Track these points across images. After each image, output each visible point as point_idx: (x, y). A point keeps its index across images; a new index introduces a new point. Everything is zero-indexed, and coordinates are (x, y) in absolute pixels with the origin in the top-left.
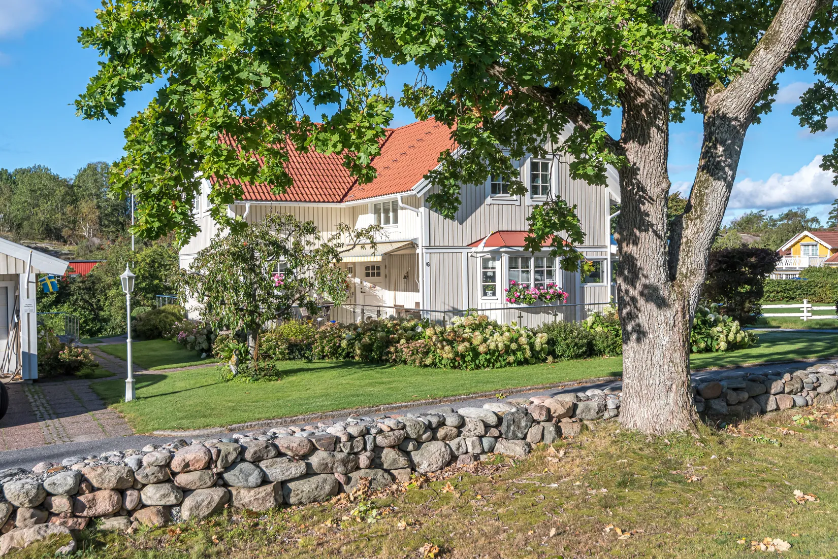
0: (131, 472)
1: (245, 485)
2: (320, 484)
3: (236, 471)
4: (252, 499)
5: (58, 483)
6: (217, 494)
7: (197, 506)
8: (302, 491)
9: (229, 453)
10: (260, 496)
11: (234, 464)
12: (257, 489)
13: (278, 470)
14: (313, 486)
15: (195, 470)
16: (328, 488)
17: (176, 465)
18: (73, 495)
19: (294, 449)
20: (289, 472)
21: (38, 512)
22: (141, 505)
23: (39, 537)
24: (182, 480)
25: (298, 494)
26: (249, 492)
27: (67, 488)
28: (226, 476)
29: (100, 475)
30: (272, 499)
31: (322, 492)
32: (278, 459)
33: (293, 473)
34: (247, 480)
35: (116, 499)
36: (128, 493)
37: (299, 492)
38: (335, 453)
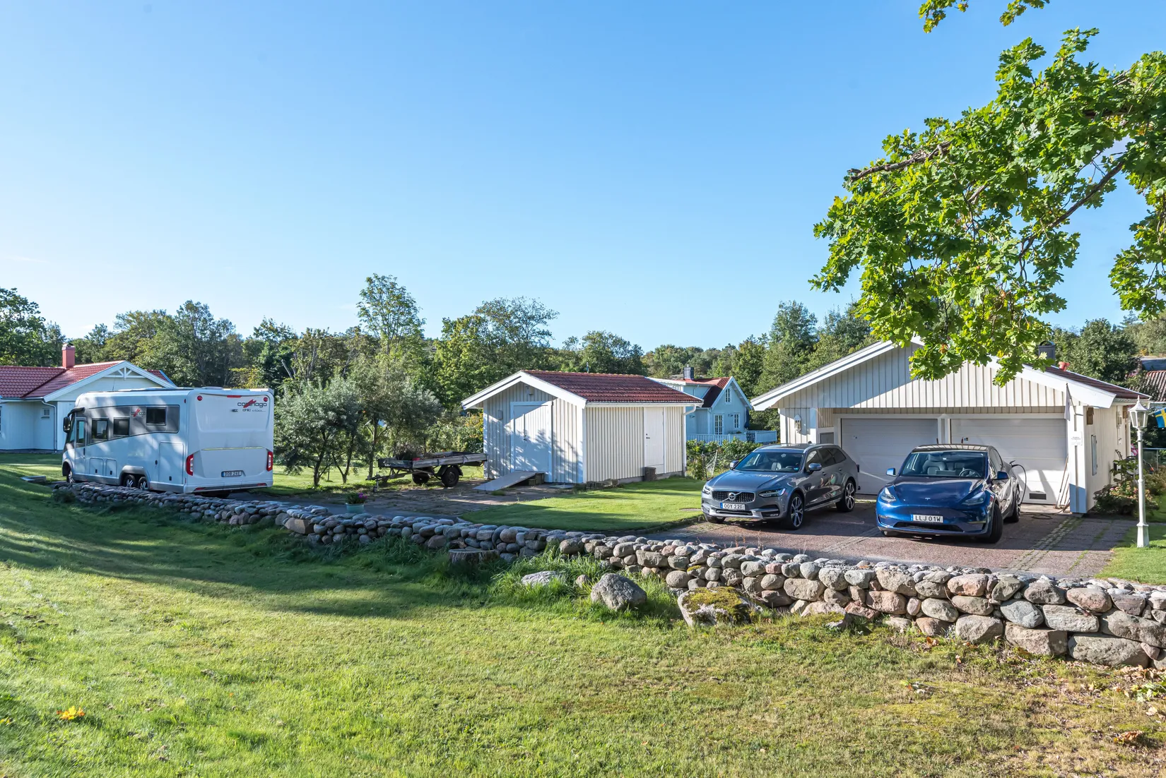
0: (912, 583)
1: (1019, 623)
2: (1114, 647)
3: (1012, 607)
4: (1025, 638)
5: (853, 575)
6: (989, 622)
7: (967, 629)
8: (1087, 649)
9: (1004, 588)
10: (1033, 638)
11: (1011, 599)
12: (1031, 630)
13: (1061, 618)
14: (1103, 647)
15: (969, 595)
16: (1124, 655)
17: (952, 585)
18: (865, 589)
19: (1083, 601)
20: (1073, 624)
21: (840, 596)
22: (921, 614)
23: (824, 611)
24: (958, 601)
25: (1081, 650)
26: (1021, 631)
27: (858, 581)
28: (1002, 608)
29: (886, 578)
30: (1046, 646)
31: (1115, 657)
32: (1064, 608)
33: (1078, 626)
34: (1021, 619)
35: (897, 601)
36: (911, 600)
37: (1083, 648)
38: (1141, 619)
